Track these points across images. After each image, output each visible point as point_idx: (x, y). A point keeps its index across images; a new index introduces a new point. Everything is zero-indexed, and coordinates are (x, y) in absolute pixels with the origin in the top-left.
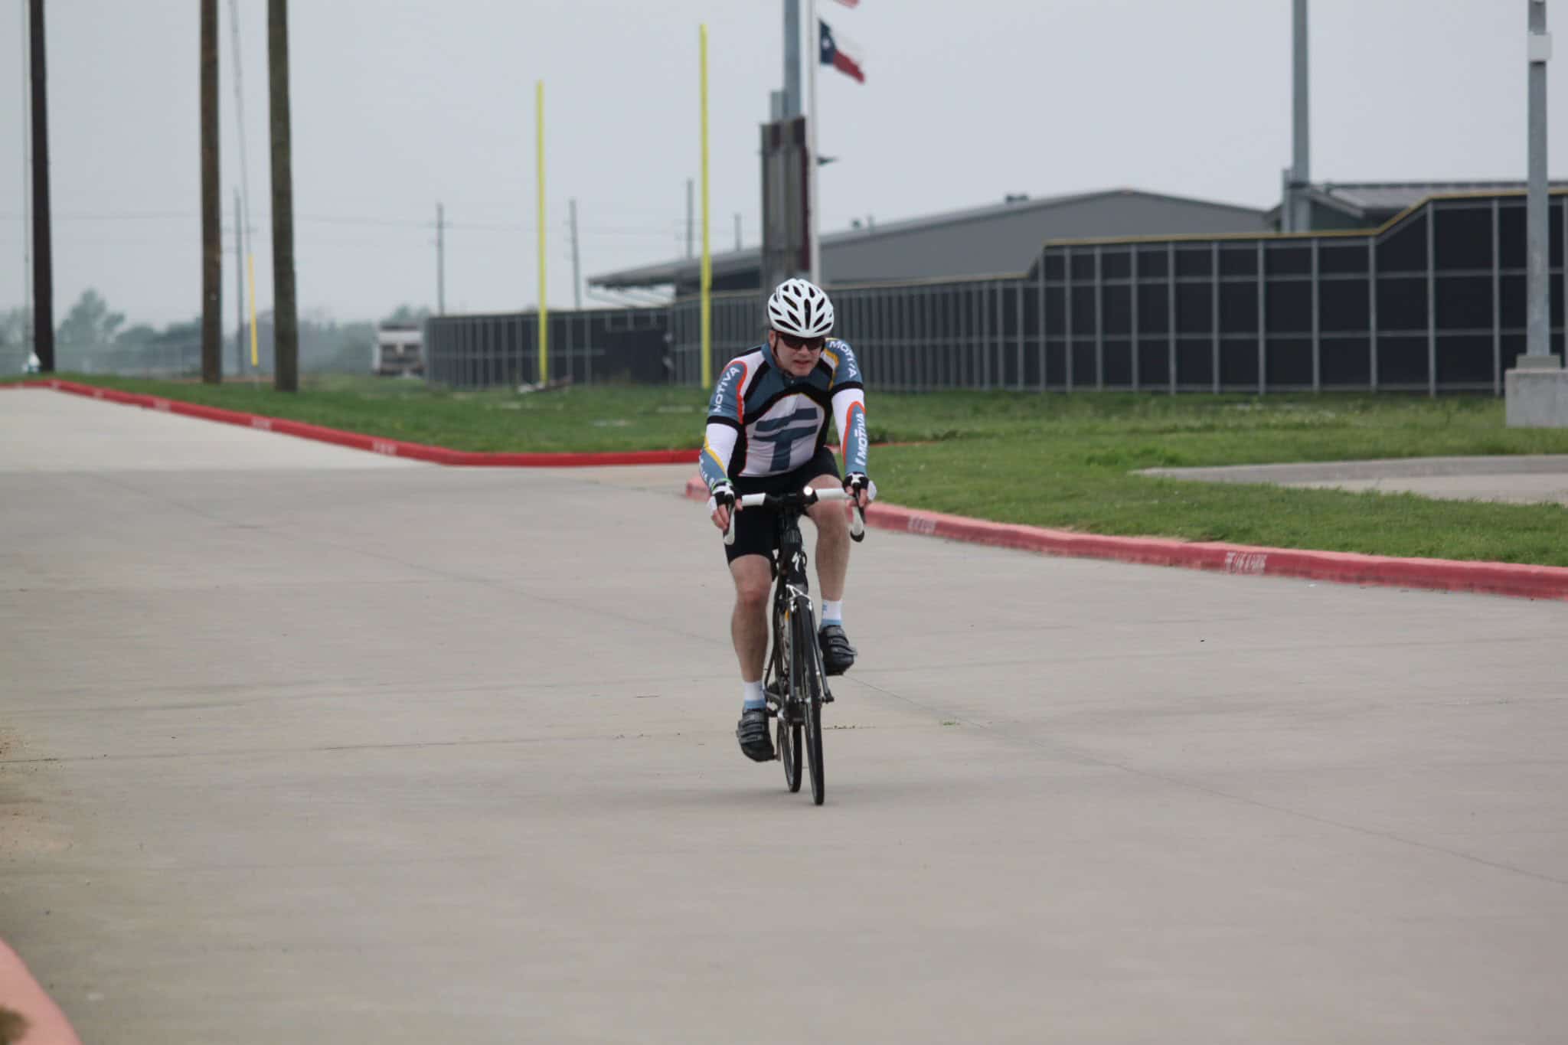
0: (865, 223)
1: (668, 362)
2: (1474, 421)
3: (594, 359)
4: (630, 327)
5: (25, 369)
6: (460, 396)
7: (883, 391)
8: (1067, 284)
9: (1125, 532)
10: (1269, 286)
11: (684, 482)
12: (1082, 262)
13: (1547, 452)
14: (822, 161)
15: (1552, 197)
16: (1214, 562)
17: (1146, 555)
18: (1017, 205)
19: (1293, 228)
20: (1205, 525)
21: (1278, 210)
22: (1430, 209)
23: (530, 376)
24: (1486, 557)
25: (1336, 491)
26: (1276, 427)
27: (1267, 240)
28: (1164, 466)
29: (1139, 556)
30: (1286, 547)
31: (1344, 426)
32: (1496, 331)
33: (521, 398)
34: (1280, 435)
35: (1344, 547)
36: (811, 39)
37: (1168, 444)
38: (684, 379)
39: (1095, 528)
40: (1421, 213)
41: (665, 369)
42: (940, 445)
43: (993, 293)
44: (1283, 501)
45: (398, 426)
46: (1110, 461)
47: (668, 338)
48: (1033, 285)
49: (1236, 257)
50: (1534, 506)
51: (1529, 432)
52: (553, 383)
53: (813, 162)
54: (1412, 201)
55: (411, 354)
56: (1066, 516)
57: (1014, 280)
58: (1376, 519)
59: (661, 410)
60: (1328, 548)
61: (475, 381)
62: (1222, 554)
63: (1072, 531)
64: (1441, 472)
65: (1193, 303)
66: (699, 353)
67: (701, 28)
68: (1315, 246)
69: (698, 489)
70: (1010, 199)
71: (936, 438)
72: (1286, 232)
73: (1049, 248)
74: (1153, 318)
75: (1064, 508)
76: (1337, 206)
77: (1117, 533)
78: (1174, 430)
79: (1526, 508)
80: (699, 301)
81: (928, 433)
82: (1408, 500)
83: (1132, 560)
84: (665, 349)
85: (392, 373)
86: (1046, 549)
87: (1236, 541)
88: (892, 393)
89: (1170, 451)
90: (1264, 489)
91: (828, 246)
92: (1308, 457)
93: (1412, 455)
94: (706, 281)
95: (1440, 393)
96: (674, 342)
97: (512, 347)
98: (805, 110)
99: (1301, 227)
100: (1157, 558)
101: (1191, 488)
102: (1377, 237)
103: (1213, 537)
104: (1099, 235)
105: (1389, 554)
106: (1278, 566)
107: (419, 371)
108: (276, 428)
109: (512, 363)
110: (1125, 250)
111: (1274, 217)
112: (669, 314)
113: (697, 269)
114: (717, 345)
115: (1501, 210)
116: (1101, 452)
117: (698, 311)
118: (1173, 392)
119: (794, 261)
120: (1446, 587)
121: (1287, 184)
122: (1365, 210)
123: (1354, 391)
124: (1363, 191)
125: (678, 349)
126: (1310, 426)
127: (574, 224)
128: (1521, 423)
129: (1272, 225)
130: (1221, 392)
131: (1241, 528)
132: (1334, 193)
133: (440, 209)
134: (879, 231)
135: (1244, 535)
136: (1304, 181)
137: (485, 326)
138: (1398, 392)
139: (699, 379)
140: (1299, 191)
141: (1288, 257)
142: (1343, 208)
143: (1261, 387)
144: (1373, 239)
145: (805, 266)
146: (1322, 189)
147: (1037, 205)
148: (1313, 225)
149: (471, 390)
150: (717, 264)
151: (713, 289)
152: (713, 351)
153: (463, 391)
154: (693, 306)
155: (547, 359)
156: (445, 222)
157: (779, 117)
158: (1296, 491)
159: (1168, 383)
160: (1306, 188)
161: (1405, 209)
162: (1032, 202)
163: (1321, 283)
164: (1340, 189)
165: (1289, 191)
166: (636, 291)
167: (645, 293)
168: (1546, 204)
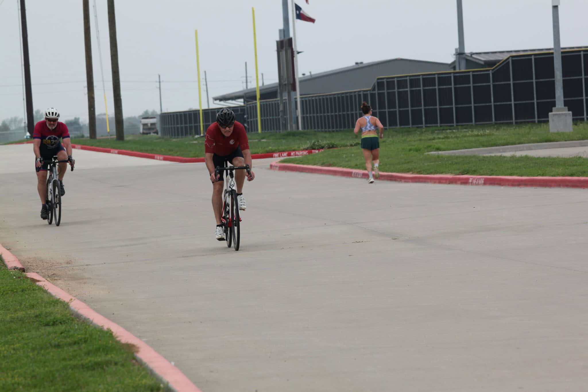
0: (308, 74)
1: (246, 125)
2: (538, 131)
5: (25, 137)
6: (174, 140)
7: (322, 131)
8: (385, 91)
9: (431, 173)
10: (455, 88)
11: (269, 164)
12: (390, 83)
13: (566, 141)
14: (298, 53)
15: (562, 53)
16: (465, 182)
17: (440, 181)
18: (361, 66)
19: (460, 69)
20: (459, 169)
21: (454, 63)
22: (510, 60)
23: (197, 132)
24: (564, 175)
25: (501, 156)
26: (469, 136)
27: (454, 73)
28: (435, 151)
29: (437, 181)
30: (490, 175)
31: (493, 135)
32: (535, 101)
33: (196, 139)
34: (473, 139)
35: (511, 175)
36: (293, 11)
37: (436, 143)
38: (252, 131)
39: (419, 172)
40: (508, 61)
42: (355, 147)
43: (360, 96)
44: (483, 160)
45: (163, 150)
46: (417, 150)
47: (245, 116)
48: (374, 92)
49: (444, 79)
50: (572, 158)
51: (558, 134)
53: (295, 53)
54: (504, 57)
55: (153, 127)
56: (408, 169)
57: (367, 91)
58: (519, 164)
60: (505, 175)
61: (178, 135)
62: (468, 179)
63: (411, 174)
64: (530, 149)
65: (429, 96)
66: (257, 121)
67: (253, 9)
68: (471, 74)
69: (274, 166)
70: (357, 63)
71: (351, 145)
72: (457, 70)
73: (378, 79)
74: (416, 102)
75: (406, 166)
76: (474, 60)
77: (428, 174)
78: (434, 139)
79: (570, 159)
80: (256, 103)
81: (348, 144)
82: (527, 158)
83: (435, 183)
84: (245, 121)
85: (147, 134)
86: (403, 180)
87: (472, 174)
88: (326, 132)
89: (437, 146)
90: (474, 156)
91: (301, 82)
92: (484, 146)
93: (519, 143)
94: (258, 97)
95: (516, 123)
96: (248, 118)
97: (190, 122)
98: (291, 35)
99: (462, 68)
100: (444, 181)
101: (449, 158)
102: (493, 70)
103: (464, 173)
104: (396, 74)
105: (528, 176)
106: (488, 182)
107: (157, 133)
108: (119, 153)
109: (191, 128)
110: (405, 78)
111: (453, 65)
112: (246, 108)
113: (255, 92)
114: (263, 118)
115: (535, 59)
116: (413, 147)
117: (256, 106)
118: (424, 127)
119: (290, 87)
120: (550, 186)
121: (457, 53)
122: (484, 61)
123: (487, 124)
124: (483, 55)
125: (249, 120)
126: (481, 135)
127: (206, 79)
128: (555, 131)
129: (452, 68)
130: (441, 126)
131: (473, 169)
132: (474, 56)
133: (159, 76)
134: (314, 76)
135: (474, 172)
136: (463, 52)
137: (181, 115)
138: (502, 123)
139: (257, 130)
140: (461, 56)
141: (461, 79)
142: (477, 61)
143: (455, 124)
144: (491, 71)
145: (294, 89)
146: (470, 55)
147: (367, 65)
148: (467, 67)
149: (177, 138)
150: (260, 90)
151: (260, 99)
152: (261, 120)
153: (175, 138)
154: (254, 105)
155: (203, 126)
156: (161, 81)
157: (282, 38)
158: (487, 157)
159: (422, 124)
160: (464, 55)
161: (502, 60)
162: (365, 64)
163: (474, 87)
164: (475, 55)
165: (458, 56)
166: (230, 101)
167: (234, 102)
168: (560, 55)
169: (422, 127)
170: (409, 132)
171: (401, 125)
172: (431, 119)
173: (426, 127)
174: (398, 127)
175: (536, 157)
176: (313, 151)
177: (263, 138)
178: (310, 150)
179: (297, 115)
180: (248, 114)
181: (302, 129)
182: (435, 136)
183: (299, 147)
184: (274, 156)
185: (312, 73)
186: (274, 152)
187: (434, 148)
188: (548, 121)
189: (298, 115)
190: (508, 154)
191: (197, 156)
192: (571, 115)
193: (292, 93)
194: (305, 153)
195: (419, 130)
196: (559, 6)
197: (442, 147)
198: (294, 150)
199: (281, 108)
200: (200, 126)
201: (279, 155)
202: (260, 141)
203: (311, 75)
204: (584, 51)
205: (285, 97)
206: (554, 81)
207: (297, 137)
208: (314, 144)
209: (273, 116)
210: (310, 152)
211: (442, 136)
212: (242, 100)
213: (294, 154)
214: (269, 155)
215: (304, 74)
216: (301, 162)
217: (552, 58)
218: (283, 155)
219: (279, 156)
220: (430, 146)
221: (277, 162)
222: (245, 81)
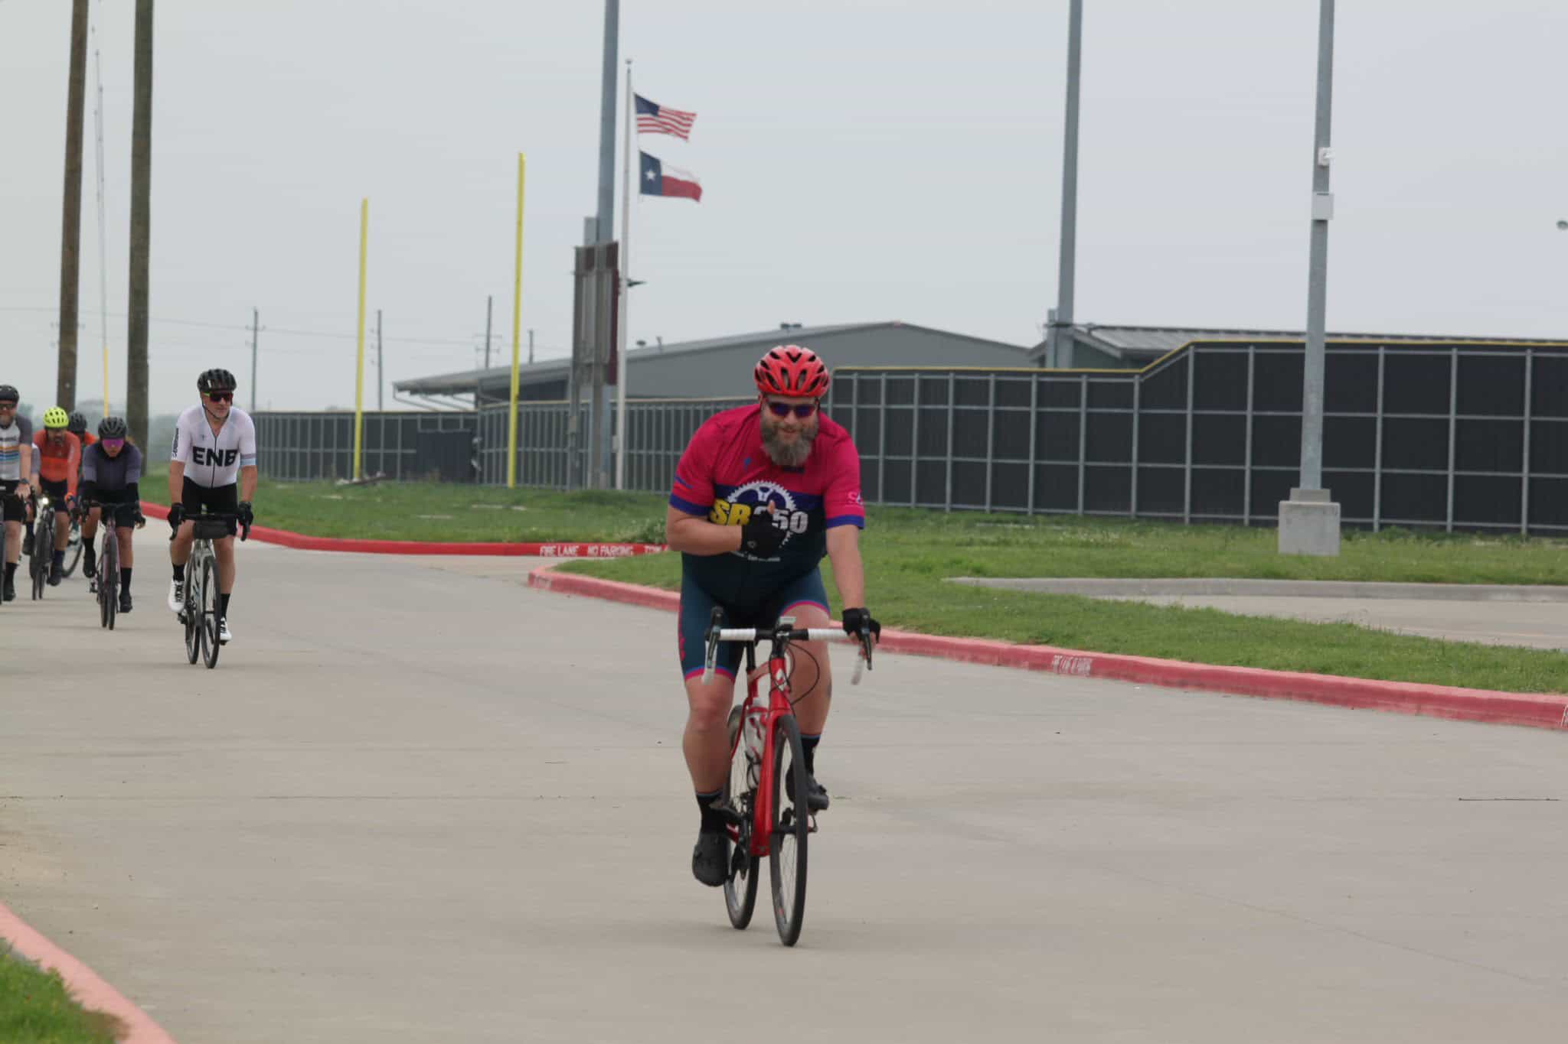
0: (652, 343)
1: (475, 463)
2: (1248, 545)
3: (403, 456)
4: (440, 429)
6: (280, 486)
8: (854, 406)
9: (953, 633)
10: (1039, 414)
11: (528, 572)
12: (868, 386)
13: (1318, 579)
14: (631, 284)
15: (1329, 346)
16: (1042, 664)
17: (976, 655)
18: (793, 331)
19: (1056, 365)
20: (1028, 630)
21: (1041, 347)
22: (1191, 352)
23: (344, 470)
24: (1302, 669)
25: (1143, 604)
27: (1040, 374)
28: (969, 576)
29: (968, 655)
30: (1110, 652)
31: (1127, 546)
32: (1248, 467)
33: (339, 490)
34: (1075, 553)
35: (1164, 655)
36: (627, 171)
37: (975, 555)
38: (490, 480)
39: (924, 629)
40: (1183, 355)
41: (473, 469)
44: (1095, 610)
46: (925, 569)
47: (476, 440)
49: (1011, 389)
50: (1330, 625)
51: (1299, 558)
52: (367, 477)
53: (623, 283)
54: (1176, 344)
56: (896, 617)
58: (1189, 630)
59: (475, 506)
60: (1150, 655)
61: (292, 474)
62: (1049, 657)
63: (901, 631)
64: (1224, 593)
65: (969, 430)
66: (505, 455)
67: (521, 155)
68: (1084, 380)
69: (539, 578)
70: (785, 326)
72: (1049, 368)
73: (838, 372)
74: (931, 441)
76: (1097, 345)
77: (944, 634)
78: (970, 543)
79: (1322, 627)
80: (508, 407)
82: (1211, 614)
83: (962, 659)
84: (473, 453)
87: (1061, 646)
89: (976, 562)
90: (1073, 598)
91: (630, 361)
92: (1100, 574)
93: (1194, 575)
94: (515, 391)
95: (1193, 521)
96: (482, 444)
97: (328, 444)
98: (617, 236)
99: (1063, 364)
100: (985, 657)
101: (1007, 596)
102: (1142, 375)
103: (1039, 640)
104: (887, 363)
105: (1208, 663)
106: (1102, 669)
109: (328, 457)
110: (910, 377)
111: (1038, 354)
112: (478, 418)
113: (508, 377)
114: (522, 449)
115: (1256, 356)
116: (912, 561)
117: (506, 417)
118: (948, 509)
119: (601, 375)
120: (1265, 694)
121: (1052, 324)
122: (1123, 350)
123: (1116, 516)
124: (1121, 334)
125: (485, 451)
126: (1097, 545)
127: (379, 332)
128: (1294, 551)
129: (1034, 361)
130: (993, 512)
131: (1065, 634)
132: (1095, 333)
133: (256, 314)
134: (666, 351)
135: (1068, 640)
136: (1068, 321)
137: (304, 423)
138: (1157, 519)
139: (505, 480)
140: (1063, 330)
141: (1057, 391)
142: (1104, 348)
143: (1030, 509)
144: (1137, 377)
145: (612, 379)
146: (1085, 330)
147: (813, 332)
148: (1076, 362)
149: (290, 482)
150: (522, 375)
151: (520, 397)
152: (518, 455)
153: (283, 482)
154: (501, 412)
155: (361, 455)
156: (260, 325)
157: (592, 242)
158: (1106, 603)
159: (944, 501)
160: (1069, 329)
161: (1167, 351)
162: (806, 330)
163: (1089, 415)
164: (1100, 330)
165: (1054, 329)
166: (439, 397)
167: (448, 399)
168: (1323, 352)
169: (942, 510)
170: (905, 519)
171: (887, 498)
172: (968, 491)
173: (953, 510)
174: (880, 503)
175: (1235, 614)
176: (647, 547)
177: (518, 503)
178: (639, 544)
179: (615, 447)
180: (483, 435)
181: (624, 486)
182: (974, 535)
183: (610, 535)
184: (541, 551)
185: (666, 342)
186: (544, 540)
187: (967, 568)
188: (1276, 523)
189: (617, 450)
190: (1161, 601)
191: (338, 535)
192: (1339, 515)
193: (607, 389)
194: (625, 550)
195: (934, 515)
196: (1330, 224)
197: (990, 565)
198: (597, 541)
199: (573, 427)
200: (352, 455)
201: (556, 550)
202: (508, 509)
203: (660, 347)
204: (1388, 346)
205: (587, 398)
206: (1299, 420)
207: (609, 508)
208: (650, 530)
209: (549, 445)
210: (639, 550)
211: (992, 538)
212: (471, 397)
213: (595, 551)
214: (529, 547)
215: (641, 343)
216: (613, 573)
217: (1300, 359)
218: (565, 550)
219: (556, 553)
220: (958, 562)
221: (547, 569)
222: (484, 347)
